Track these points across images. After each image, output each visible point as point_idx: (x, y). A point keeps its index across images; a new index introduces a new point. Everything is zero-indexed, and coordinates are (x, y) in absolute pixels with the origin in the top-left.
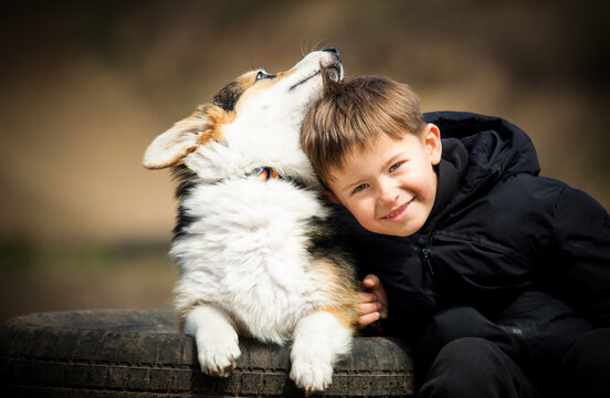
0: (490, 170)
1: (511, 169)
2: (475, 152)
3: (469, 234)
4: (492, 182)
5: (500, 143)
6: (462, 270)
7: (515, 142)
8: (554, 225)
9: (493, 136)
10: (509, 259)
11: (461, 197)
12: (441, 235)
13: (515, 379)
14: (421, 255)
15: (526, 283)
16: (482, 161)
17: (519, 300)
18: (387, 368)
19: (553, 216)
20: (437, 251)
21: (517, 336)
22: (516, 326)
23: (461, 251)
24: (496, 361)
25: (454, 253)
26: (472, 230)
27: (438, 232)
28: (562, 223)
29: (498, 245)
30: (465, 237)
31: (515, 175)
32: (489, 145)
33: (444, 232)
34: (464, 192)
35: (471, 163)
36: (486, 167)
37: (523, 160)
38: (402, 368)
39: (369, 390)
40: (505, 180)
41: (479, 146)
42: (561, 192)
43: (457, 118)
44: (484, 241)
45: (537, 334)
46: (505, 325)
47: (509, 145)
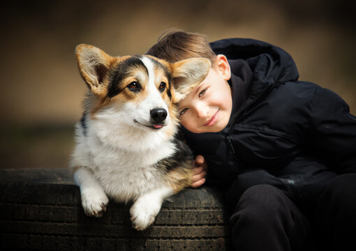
0: (267, 83)
1: (281, 80)
2: (256, 71)
3: (256, 125)
4: (268, 90)
5: (272, 63)
6: (253, 148)
7: (282, 62)
8: (312, 115)
9: (268, 58)
10: (283, 139)
11: (250, 101)
12: (239, 127)
13: (291, 211)
14: (226, 141)
15: (295, 153)
16: (261, 77)
17: (292, 163)
18: (207, 206)
19: (310, 109)
20: (237, 138)
21: (291, 185)
22: (290, 179)
23: (253, 137)
24: (280, 200)
25: (248, 138)
26: (258, 122)
27: (236, 125)
28: (316, 113)
29: (276, 132)
30: (254, 127)
31: (284, 84)
32: (266, 65)
33: (240, 125)
34: (252, 98)
35: (254, 79)
36: (264, 81)
37: (288, 73)
38: (217, 206)
39: (195, 220)
40: (277, 87)
41: (259, 67)
42: (315, 93)
43: (242, 44)
44: (267, 129)
45: (305, 183)
46: (283, 178)
47: (278, 64)
